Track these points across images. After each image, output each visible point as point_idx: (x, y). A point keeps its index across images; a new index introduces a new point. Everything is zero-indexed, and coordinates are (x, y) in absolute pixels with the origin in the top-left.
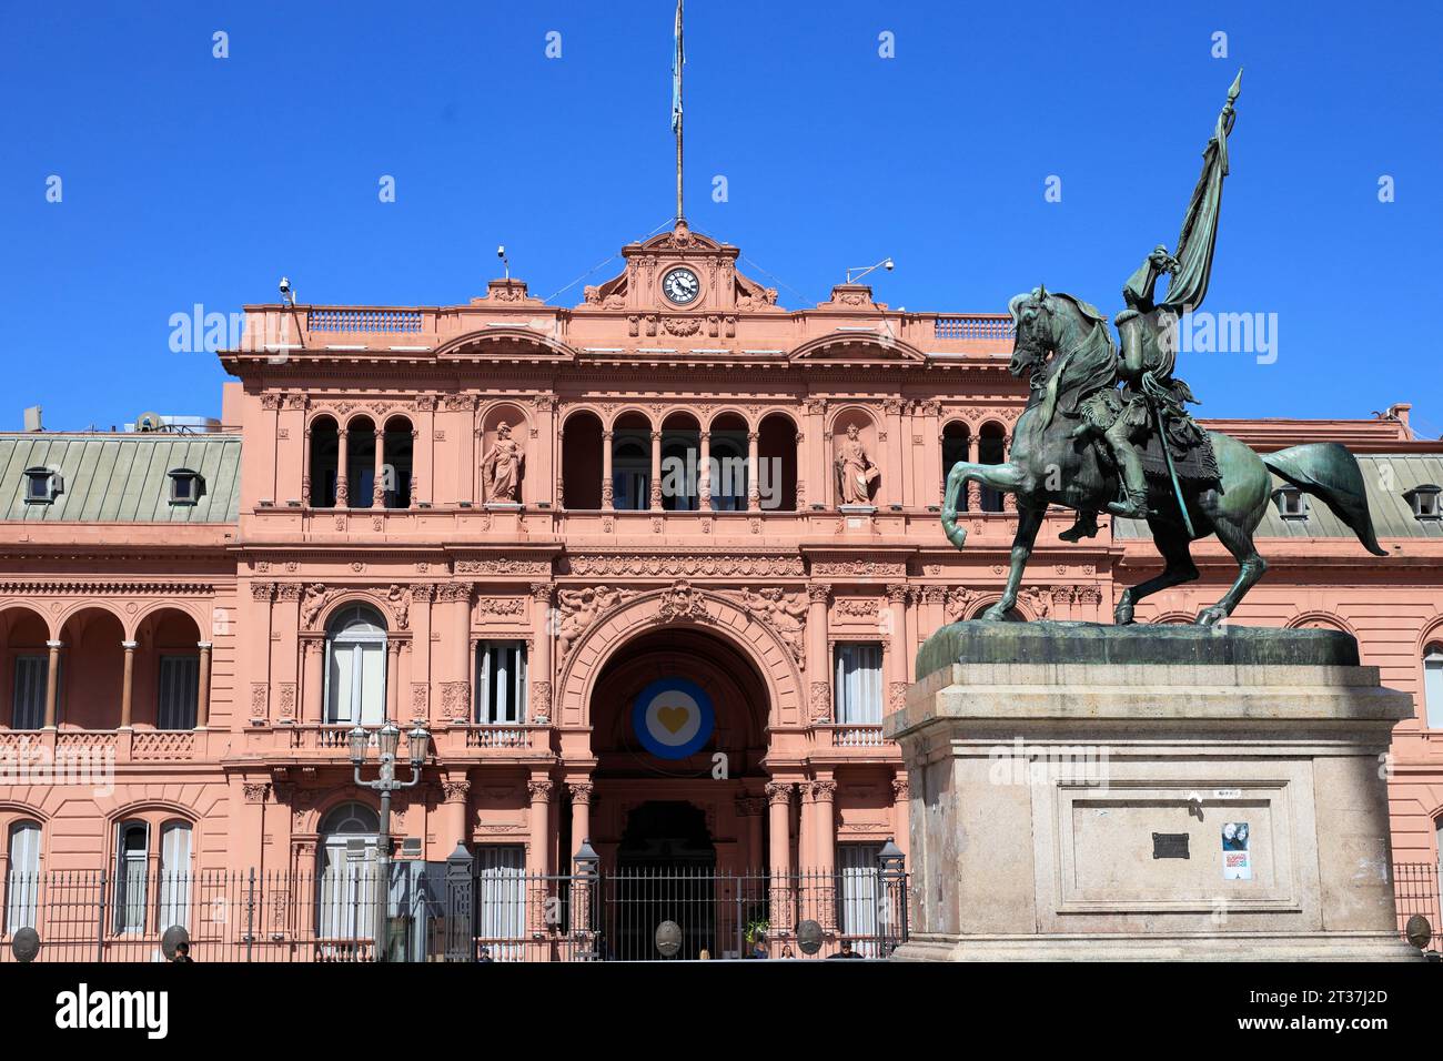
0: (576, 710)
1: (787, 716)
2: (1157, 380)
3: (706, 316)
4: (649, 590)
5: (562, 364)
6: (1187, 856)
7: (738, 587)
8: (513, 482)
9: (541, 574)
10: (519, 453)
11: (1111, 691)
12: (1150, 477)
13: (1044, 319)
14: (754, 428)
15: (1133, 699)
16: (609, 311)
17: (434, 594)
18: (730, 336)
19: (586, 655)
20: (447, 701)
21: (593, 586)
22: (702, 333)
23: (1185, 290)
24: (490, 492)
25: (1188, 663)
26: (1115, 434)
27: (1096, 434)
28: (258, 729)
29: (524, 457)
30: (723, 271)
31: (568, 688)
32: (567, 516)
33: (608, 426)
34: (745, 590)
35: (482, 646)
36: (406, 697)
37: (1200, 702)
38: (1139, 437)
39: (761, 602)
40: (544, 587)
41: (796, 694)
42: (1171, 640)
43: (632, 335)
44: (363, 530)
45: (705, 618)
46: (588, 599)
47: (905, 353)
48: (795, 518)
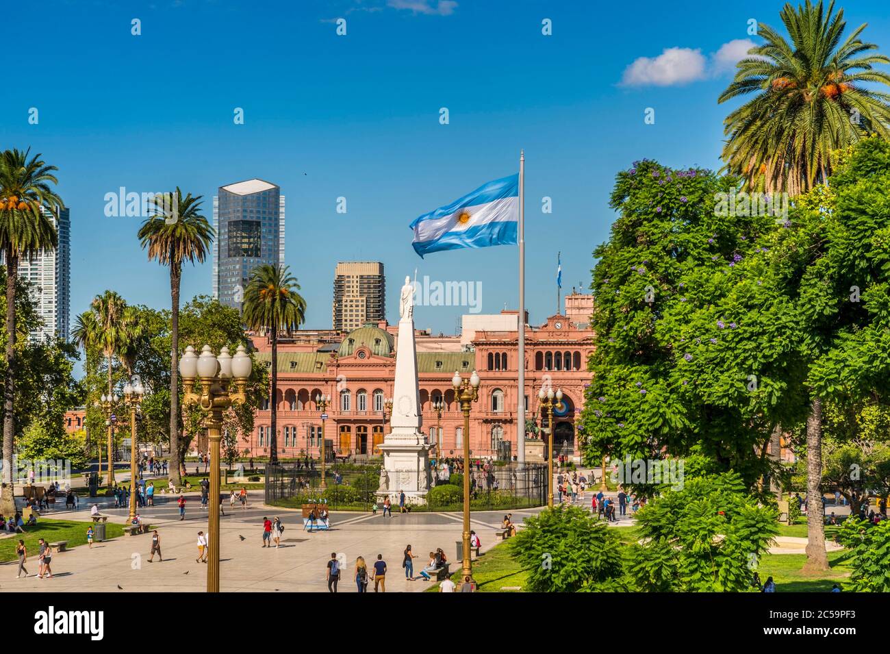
3: (563, 332)
5: (534, 343)
8: (526, 366)
9: (532, 383)
14: (572, 354)
16: (543, 331)
17: (511, 386)
18: (568, 336)
22: (562, 335)
28: (480, 412)
29: (528, 360)
30: (567, 322)
31: (537, 405)
32: (536, 372)
33: (544, 354)
34: (571, 386)
36: (507, 406)
39: (573, 388)
43: (549, 336)
44: (498, 375)
48: (580, 372)
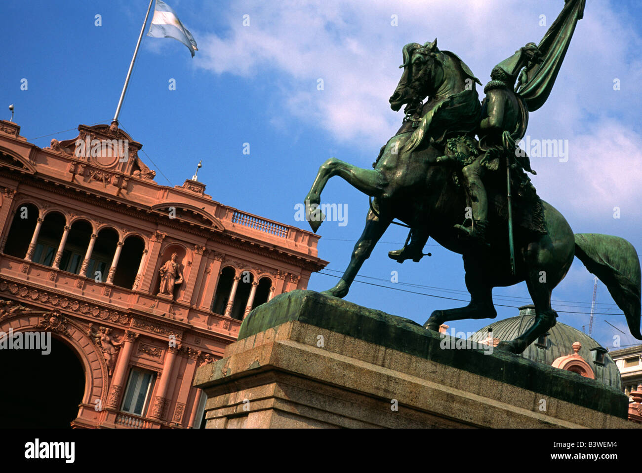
3: (114, 174)
4: (38, 310)
5: (27, 174)
11: (430, 385)
14: (122, 240)
15: (451, 398)
16: (62, 155)
18: (124, 188)
22: (109, 182)
27: (454, 167)
30: (130, 154)
33: (42, 216)
37: (504, 416)
41: (102, 389)
43: (71, 172)
48: (131, 293)
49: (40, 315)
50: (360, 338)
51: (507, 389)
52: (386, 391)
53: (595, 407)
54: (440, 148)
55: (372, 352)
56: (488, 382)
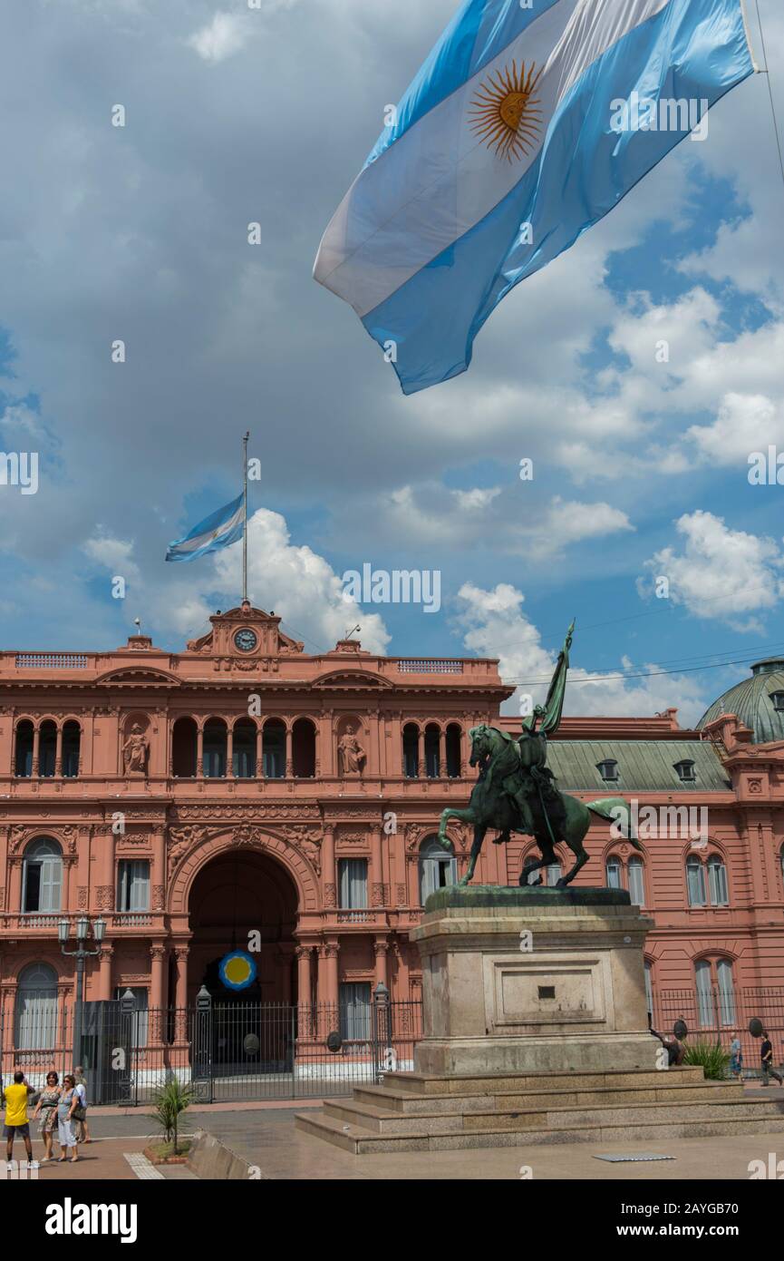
0: (179, 903)
1: (310, 904)
2: (538, 770)
3: (260, 659)
4: (225, 828)
5: (173, 688)
6: (554, 997)
7: (280, 825)
8: (142, 761)
9: (159, 819)
10: (146, 743)
11: (519, 919)
12: (534, 816)
13: (485, 740)
14: (289, 727)
15: (529, 923)
16: (202, 655)
18: (276, 671)
19: (186, 868)
20: (100, 898)
21: (191, 825)
22: (258, 669)
23: (550, 723)
24: (128, 767)
25: (553, 905)
26: (519, 795)
27: (510, 797)
29: (149, 746)
30: (271, 631)
31: (175, 889)
32: (175, 782)
33: (201, 727)
34: (284, 827)
35: (122, 862)
36: (74, 896)
37: (559, 924)
38: (529, 797)
39: (294, 835)
40: (161, 825)
41: (315, 891)
42: (546, 895)
43: (216, 670)
44: (46, 793)
45: (259, 844)
46: (188, 833)
47: (381, 682)
48: (315, 782)
49: (230, 831)
50: (480, 906)
51: (559, 909)
52: (497, 929)
53: (611, 904)
54: (502, 788)
55: (487, 912)
56: (549, 909)
